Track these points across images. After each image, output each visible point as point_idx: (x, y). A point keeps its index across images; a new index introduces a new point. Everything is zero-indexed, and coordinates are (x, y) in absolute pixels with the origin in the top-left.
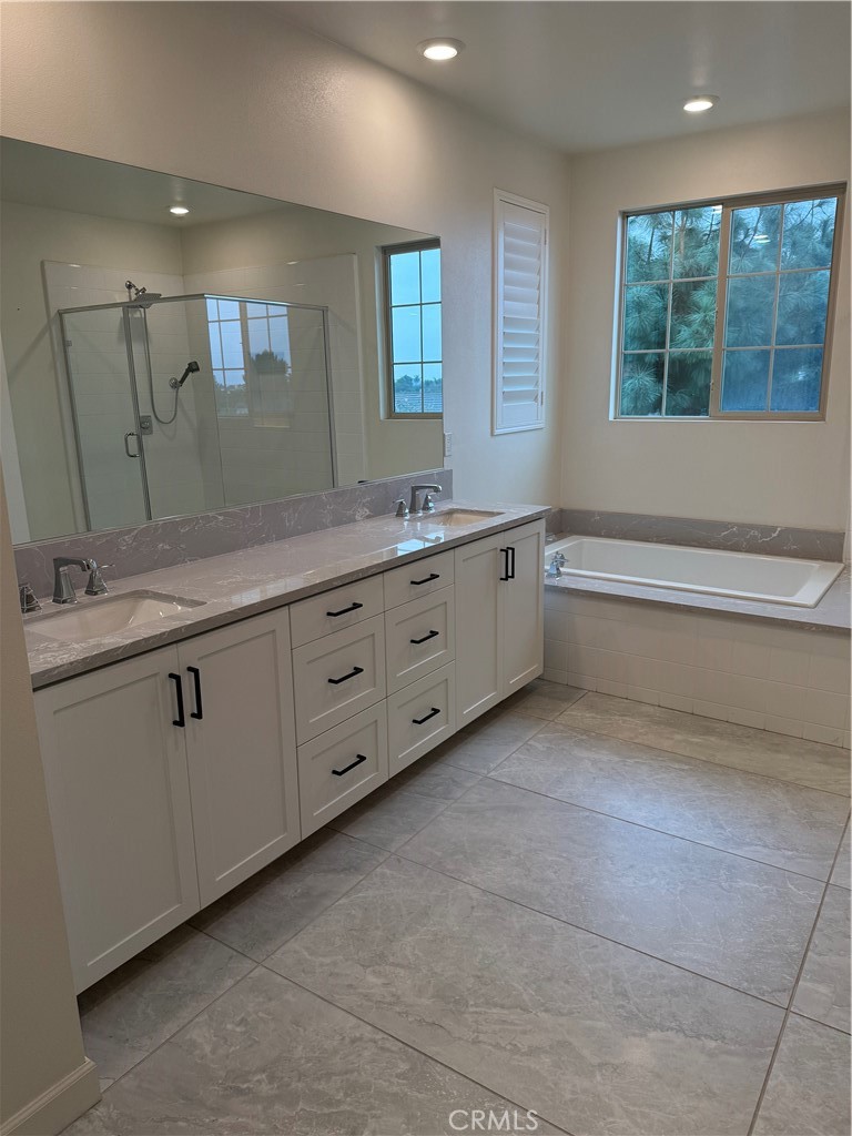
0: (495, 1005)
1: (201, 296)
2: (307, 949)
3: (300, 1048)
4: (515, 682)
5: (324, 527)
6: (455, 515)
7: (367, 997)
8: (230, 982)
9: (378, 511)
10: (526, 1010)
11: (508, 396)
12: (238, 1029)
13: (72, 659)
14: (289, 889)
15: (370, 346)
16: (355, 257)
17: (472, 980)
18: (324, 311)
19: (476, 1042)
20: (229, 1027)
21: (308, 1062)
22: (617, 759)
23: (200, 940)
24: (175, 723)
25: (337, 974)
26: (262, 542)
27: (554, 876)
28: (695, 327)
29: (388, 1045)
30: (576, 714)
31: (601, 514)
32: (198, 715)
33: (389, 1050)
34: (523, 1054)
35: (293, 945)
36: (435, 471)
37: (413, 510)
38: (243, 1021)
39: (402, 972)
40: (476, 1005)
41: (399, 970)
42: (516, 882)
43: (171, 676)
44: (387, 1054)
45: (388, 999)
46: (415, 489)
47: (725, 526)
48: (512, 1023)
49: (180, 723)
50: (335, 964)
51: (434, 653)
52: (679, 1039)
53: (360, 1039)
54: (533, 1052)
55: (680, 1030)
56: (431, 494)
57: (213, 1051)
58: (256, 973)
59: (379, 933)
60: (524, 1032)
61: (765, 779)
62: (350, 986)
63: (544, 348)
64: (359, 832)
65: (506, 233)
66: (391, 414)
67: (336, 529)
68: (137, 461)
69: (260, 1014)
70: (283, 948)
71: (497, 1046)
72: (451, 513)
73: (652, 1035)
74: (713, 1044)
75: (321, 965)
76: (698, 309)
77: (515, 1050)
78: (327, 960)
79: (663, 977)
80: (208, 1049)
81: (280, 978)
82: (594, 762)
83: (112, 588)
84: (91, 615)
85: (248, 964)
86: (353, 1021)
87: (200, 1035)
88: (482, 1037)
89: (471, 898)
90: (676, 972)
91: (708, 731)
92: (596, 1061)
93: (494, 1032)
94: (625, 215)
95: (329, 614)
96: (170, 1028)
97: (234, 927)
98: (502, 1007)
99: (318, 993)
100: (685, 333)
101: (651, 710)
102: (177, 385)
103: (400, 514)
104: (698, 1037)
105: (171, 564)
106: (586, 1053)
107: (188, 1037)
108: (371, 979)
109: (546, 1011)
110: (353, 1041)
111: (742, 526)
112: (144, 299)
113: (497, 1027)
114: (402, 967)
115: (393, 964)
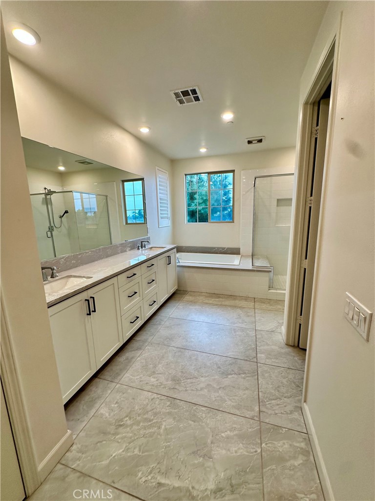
0: (189, 379)
1: (71, 191)
2: (131, 375)
3: (137, 407)
4: (172, 291)
5: (119, 253)
6: (153, 249)
7: (153, 385)
8: (109, 392)
9: (132, 248)
10: (197, 378)
11: (162, 218)
12: (116, 406)
13: (56, 298)
14: (122, 359)
15: (120, 206)
16: (115, 183)
17: (180, 373)
18: (106, 196)
19: (186, 390)
20: (113, 405)
21: (140, 410)
22: (200, 307)
23: (97, 380)
24: (88, 314)
25: (142, 381)
26: (102, 259)
27: (193, 340)
28: (195, 203)
29: (162, 398)
30: (187, 298)
31: (185, 247)
32: (95, 311)
33: (163, 399)
34: (199, 391)
35: (127, 375)
36: (146, 237)
37: (142, 248)
38: (117, 403)
39: (161, 375)
40: (183, 380)
41: (160, 375)
42: (184, 343)
43: (86, 300)
44: (163, 401)
45: (159, 384)
46: (142, 242)
47: (214, 248)
48: (194, 383)
49: (90, 314)
50: (141, 378)
51: (154, 285)
52: (236, 376)
53: (154, 398)
54: (202, 389)
55: (235, 374)
56: (146, 243)
57: (109, 415)
58: (117, 386)
59: (151, 366)
60: (198, 384)
61: (234, 307)
62: (147, 383)
63: (169, 206)
64: (139, 338)
65: (159, 177)
66: (127, 223)
67: (122, 254)
68: (51, 239)
69: (122, 399)
70: (124, 377)
71: (192, 390)
72: (151, 248)
73: (229, 376)
74: (243, 375)
75: (137, 379)
76: (196, 199)
77: (197, 390)
78: (138, 377)
79: (227, 361)
80: (107, 414)
81: (125, 386)
82: (195, 309)
83: (59, 275)
84: (54, 284)
85: (114, 384)
86: (150, 394)
87: (104, 411)
88: (187, 389)
89: (174, 350)
90: (230, 359)
91: (219, 297)
92: (218, 387)
93: (190, 386)
94: (186, 175)
95: (128, 277)
96: (93, 411)
97: (107, 374)
98: (190, 379)
99: (138, 388)
100: (193, 204)
101: (205, 294)
102: (61, 217)
103: (139, 249)
104: (240, 374)
105: (76, 267)
106: (215, 386)
107: (100, 413)
108: (152, 380)
109: (202, 377)
110: (152, 400)
111: (218, 248)
112: (50, 193)
113: (191, 385)
114: (160, 374)
115: (158, 374)
